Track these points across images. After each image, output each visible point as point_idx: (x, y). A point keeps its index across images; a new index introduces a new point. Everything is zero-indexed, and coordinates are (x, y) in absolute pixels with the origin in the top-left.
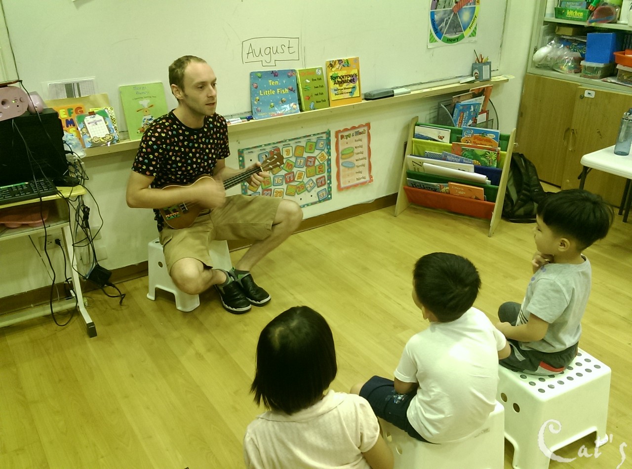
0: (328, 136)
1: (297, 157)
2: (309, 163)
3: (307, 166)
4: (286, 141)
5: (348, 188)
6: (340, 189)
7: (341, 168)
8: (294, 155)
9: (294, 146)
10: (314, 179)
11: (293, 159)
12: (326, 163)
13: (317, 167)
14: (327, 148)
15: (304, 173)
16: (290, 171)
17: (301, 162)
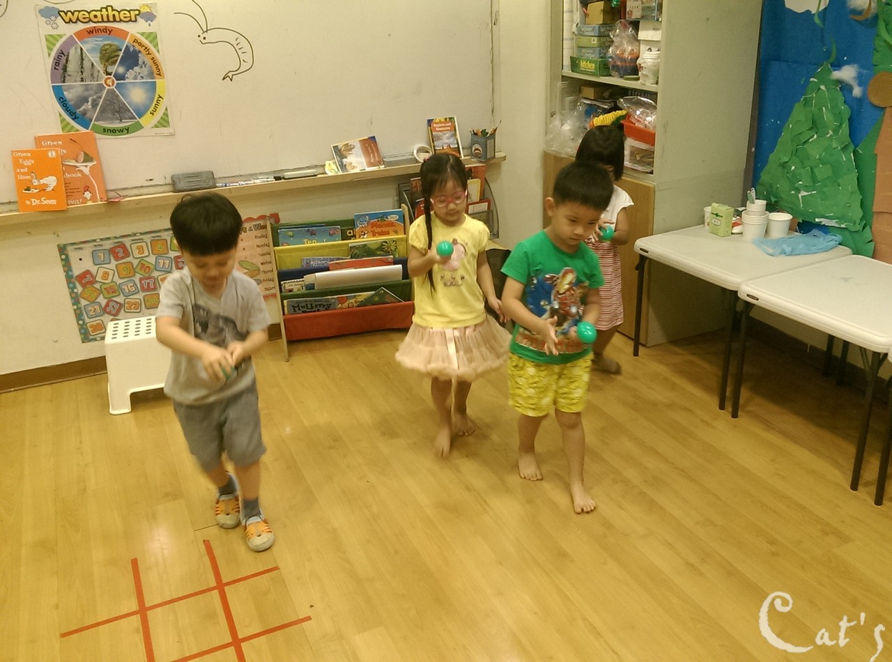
1: (157, 257)
2: (180, 265)
4: (135, 235)
8: (151, 254)
9: (150, 243)
11: (152, 259)
16: (147, 275)
17: (164, 263)
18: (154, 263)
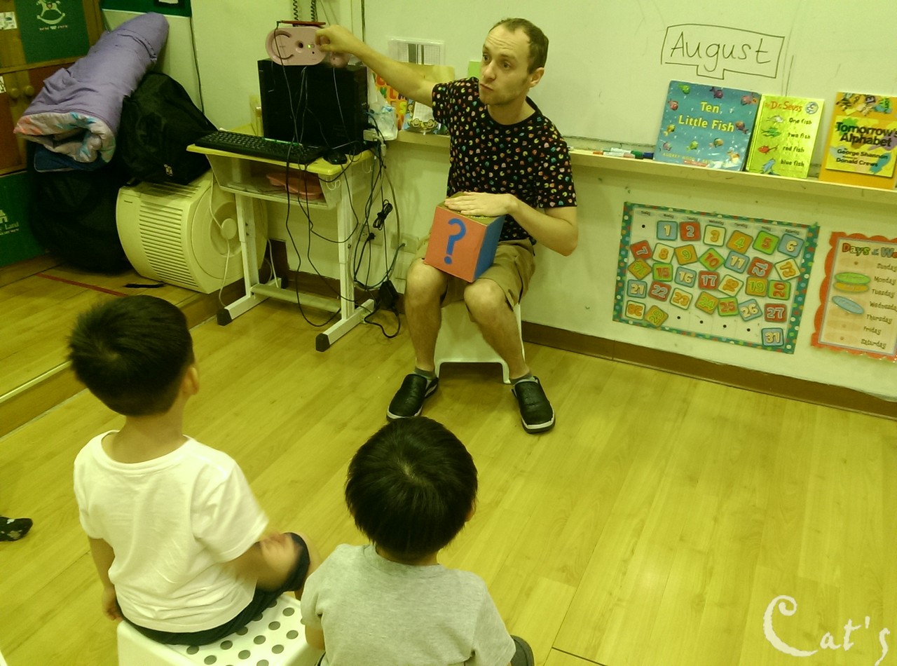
0: (811, 235)
1: (732, 251)
2: (755, 270)
3: (750, 272)
4: (716, 215)
5: (835, 349)
6: (815, 342)
7: (830, 306)
8: (726, 245)
9: (730, 230)
10: (762, 302)
11: (724, 252)
12: (794, 283)
13: (772, 284)
14: (804, 257)
15: (741, 284)
16: (712, 269)
17: (738, 261)
18: (726, 258)
